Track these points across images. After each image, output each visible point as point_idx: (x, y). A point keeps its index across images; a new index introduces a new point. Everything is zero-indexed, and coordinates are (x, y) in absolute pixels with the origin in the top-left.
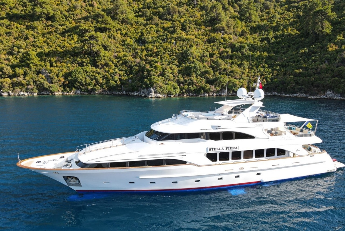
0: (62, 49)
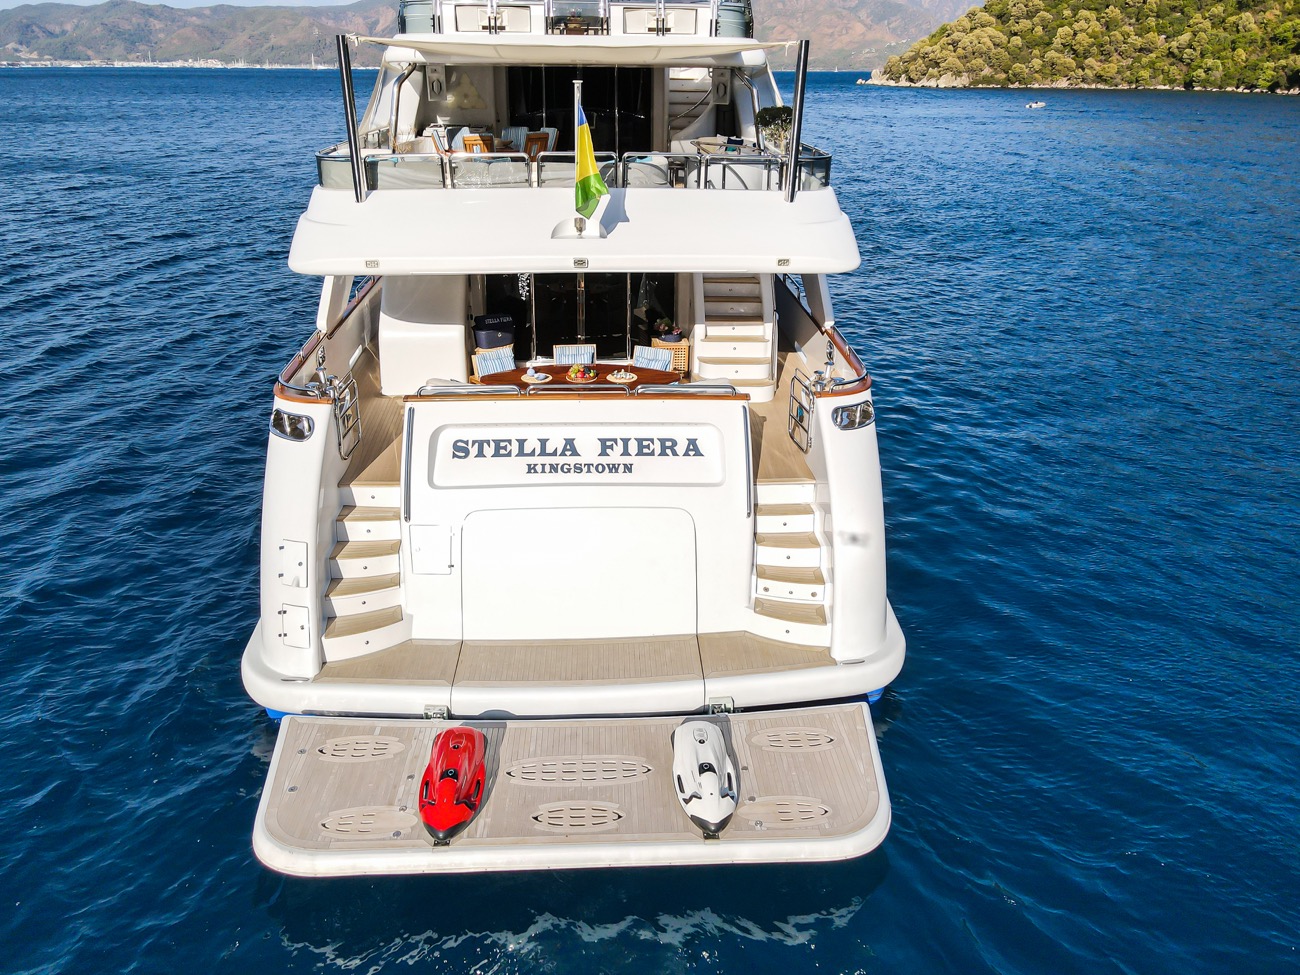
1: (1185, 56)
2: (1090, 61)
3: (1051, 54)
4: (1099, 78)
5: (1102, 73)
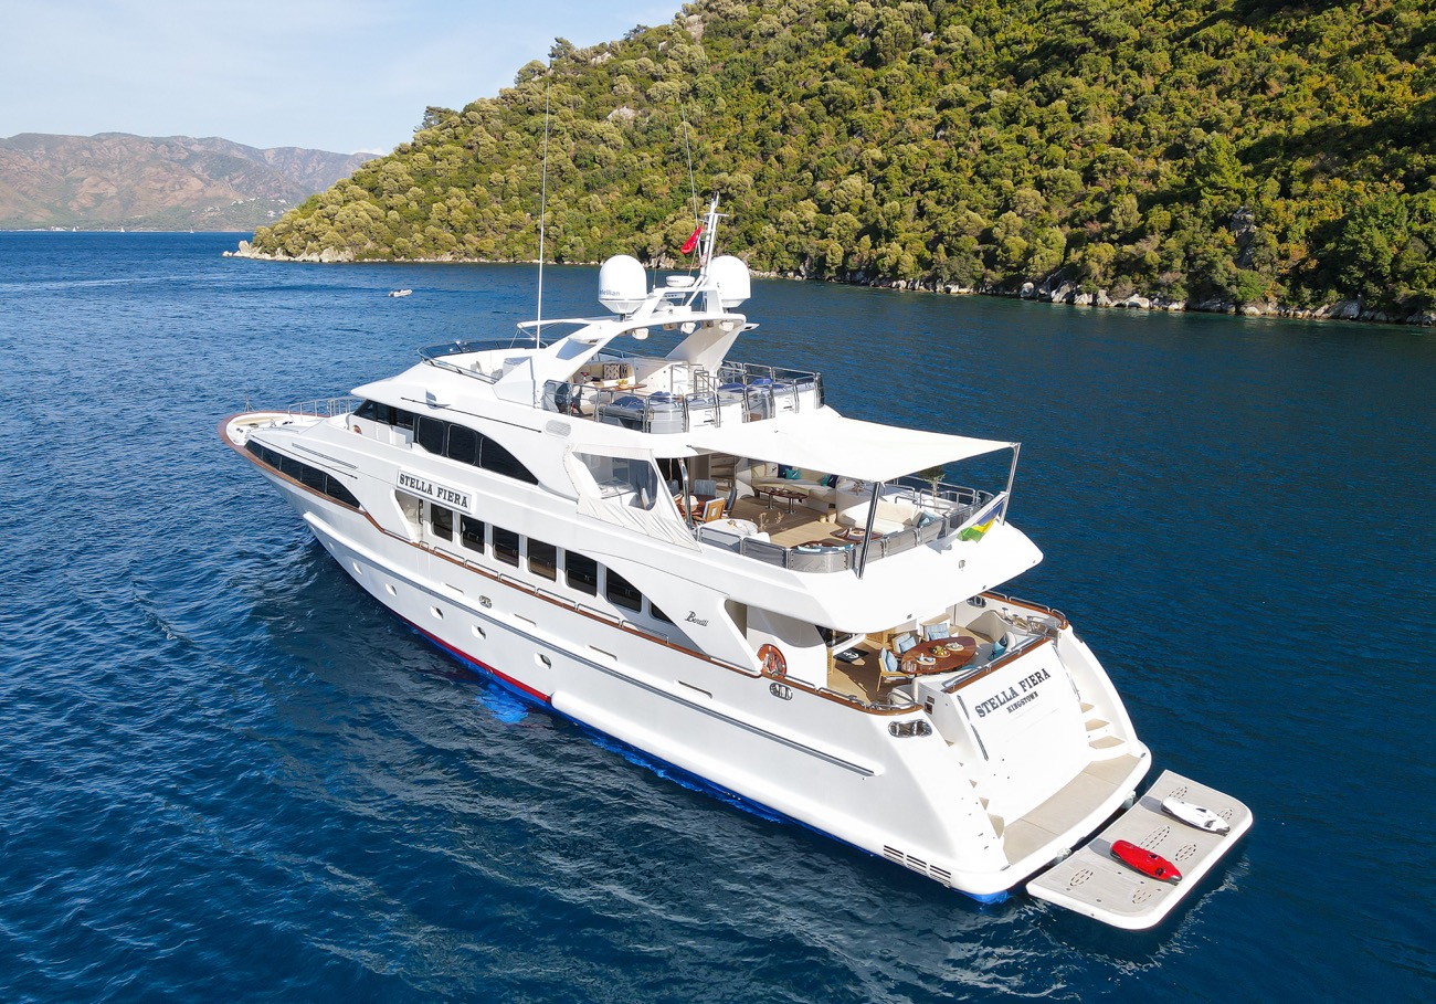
0: (1370, 117)
1: (551, 233)
2: (468, 236)
3: (431, 229)
4: (480, 252)
5: (482, 248)
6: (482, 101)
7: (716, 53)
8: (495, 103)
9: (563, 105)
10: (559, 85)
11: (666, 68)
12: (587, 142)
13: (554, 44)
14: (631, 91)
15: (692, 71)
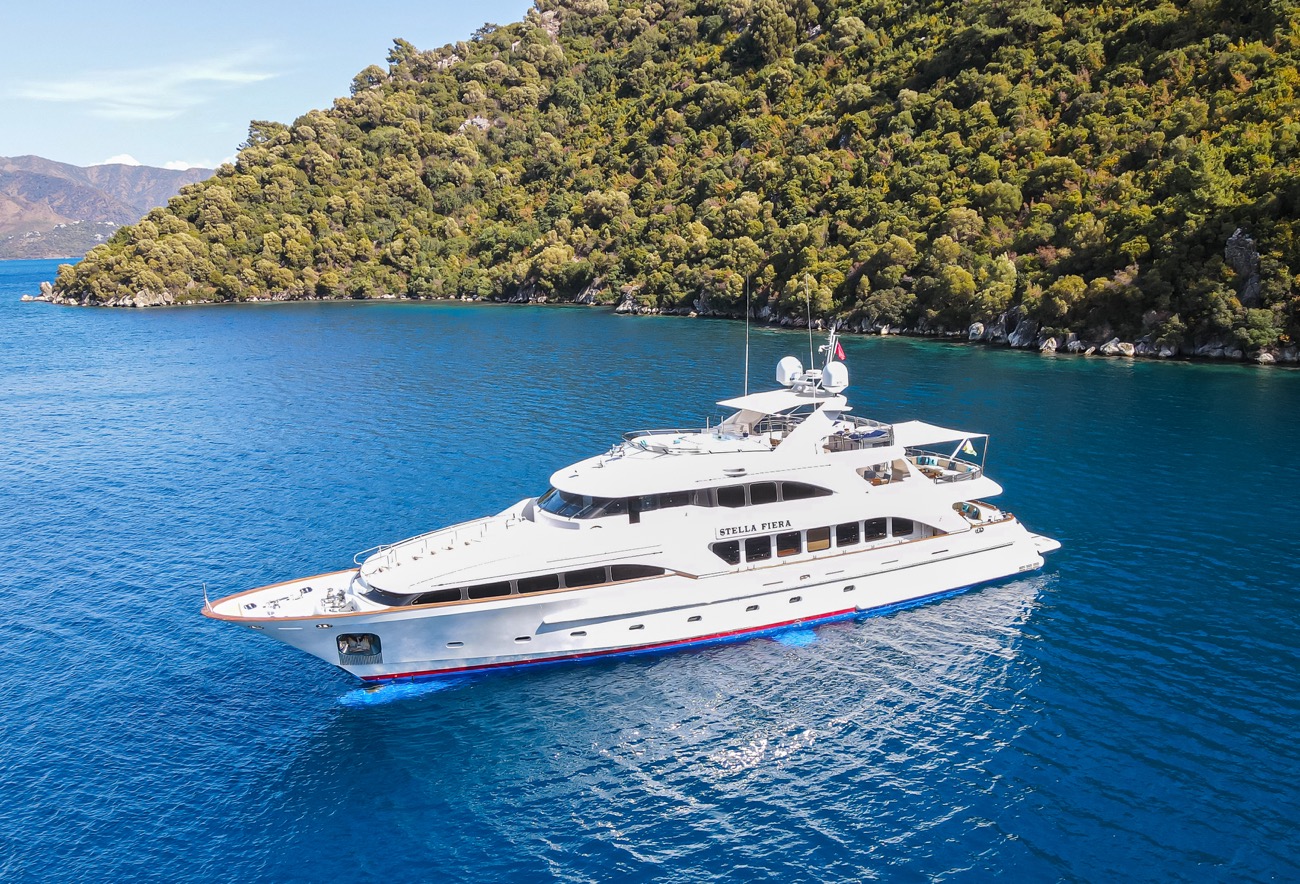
6: (314, 113)
7: (576, 53)
8: (329, 114)
9: (408, 116)
10: (401, 93)
11: (521, 71)
12: (438, 158)
13: (393, 46)
14: (483, 97)
15: (551, 74)
